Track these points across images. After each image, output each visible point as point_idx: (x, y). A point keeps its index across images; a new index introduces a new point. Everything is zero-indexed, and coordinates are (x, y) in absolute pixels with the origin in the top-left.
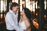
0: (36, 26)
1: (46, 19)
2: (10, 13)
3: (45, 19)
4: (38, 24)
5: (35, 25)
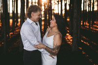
0: (68, 40)
4: (70, 36)
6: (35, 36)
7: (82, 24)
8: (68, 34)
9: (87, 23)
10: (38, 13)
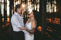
7: (47, 20)
9: (50, 19)
10: (21, 9)
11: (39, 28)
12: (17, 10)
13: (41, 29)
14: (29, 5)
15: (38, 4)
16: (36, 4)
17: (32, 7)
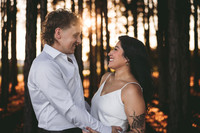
0: (155, 125)
1: (195, 94)
2: (48, 57)
3: (192, 91)
4: (161, 113)
5: (151, 120)
6: (68, 89)
7: (192, 84)
8: (155, 110)
10: (72, 30)
11: (156, 122)
12: (56, 36)
13: (165, 125)
14: (113, 20)
15: (151, 13)
16: (144, 12)
17: (127, 26)
